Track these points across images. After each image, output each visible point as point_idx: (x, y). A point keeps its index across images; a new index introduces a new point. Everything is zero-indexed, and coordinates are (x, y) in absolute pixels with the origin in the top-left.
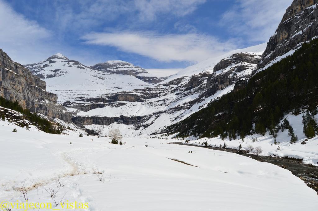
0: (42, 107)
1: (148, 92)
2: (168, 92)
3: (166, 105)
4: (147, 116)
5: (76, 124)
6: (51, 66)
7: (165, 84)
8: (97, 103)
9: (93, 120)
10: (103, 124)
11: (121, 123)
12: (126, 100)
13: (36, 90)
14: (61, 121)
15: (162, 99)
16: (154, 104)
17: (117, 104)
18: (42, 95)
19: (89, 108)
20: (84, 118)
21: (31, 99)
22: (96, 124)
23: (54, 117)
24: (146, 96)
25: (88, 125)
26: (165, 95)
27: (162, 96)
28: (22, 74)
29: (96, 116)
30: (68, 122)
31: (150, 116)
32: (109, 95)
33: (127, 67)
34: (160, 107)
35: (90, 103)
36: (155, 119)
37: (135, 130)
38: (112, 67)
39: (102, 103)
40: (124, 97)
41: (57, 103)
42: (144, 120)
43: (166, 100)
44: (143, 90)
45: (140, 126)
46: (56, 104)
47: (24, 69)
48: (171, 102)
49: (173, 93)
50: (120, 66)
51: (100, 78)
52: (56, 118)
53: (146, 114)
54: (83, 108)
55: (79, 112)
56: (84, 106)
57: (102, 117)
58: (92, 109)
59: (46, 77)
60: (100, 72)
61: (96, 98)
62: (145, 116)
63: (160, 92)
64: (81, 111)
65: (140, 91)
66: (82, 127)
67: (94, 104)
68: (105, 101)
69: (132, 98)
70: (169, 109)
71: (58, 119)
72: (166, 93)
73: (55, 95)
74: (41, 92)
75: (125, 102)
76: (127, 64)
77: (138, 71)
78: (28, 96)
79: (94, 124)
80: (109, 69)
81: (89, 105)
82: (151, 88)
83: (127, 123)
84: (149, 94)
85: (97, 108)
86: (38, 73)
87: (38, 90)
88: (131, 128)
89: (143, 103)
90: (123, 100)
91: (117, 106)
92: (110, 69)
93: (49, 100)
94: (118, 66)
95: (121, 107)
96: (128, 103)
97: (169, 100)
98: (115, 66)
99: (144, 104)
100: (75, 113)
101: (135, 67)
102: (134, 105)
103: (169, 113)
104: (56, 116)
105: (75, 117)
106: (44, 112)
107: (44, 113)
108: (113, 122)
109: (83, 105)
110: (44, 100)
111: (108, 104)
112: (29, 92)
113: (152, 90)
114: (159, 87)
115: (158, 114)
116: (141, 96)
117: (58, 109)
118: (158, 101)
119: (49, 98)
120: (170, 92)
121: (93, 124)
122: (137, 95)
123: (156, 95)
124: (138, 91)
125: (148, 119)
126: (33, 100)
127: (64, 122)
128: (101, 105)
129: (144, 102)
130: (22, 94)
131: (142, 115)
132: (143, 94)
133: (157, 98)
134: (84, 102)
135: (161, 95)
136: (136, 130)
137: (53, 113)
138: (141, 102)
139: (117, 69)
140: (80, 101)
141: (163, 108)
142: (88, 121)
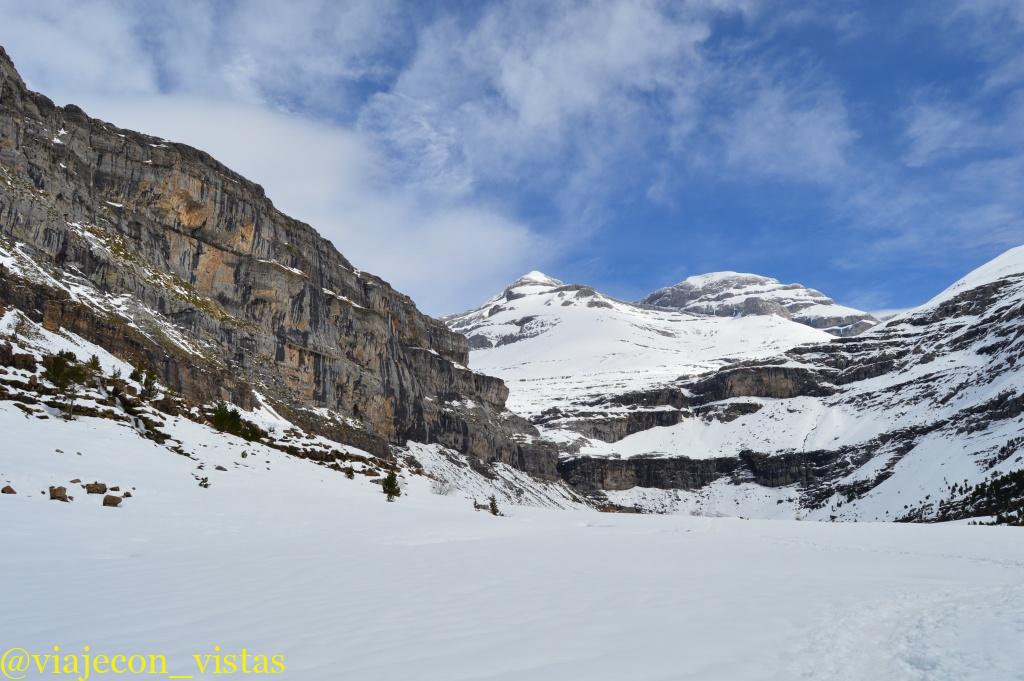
0: (450, 423)
1: (845, 354)
2: (941, 346)
3: (940, 399)
4: (853, 449)
5: (574, 485)
6: (511, 309)
7: (919, 317)
8: (651, 410)
9: (637, 472)
10: (675, 486)
11: (747, 481)
12: (758, 394)
13: (431, 362)
14: (517, 473)
15: (915, 377)
16: (879, 400)
17: (726, 408)
18: (451, 381)
19: (624, 430)
20: (602, 462)
21: (412, 394)
22: (647, 485)
23: (494, 460)
24: (841, 372)
25: (618, 488)
26: (927, 359)
27: (911, 364)
28: (382, 310)
29: (646, 455)
30: (544, 480)
31: (869, 451)
32: (695, 381)
33: (757, 292)
34: (907, 408)
35: (624, 410)
36: (894, 461)
37: (806, 507)
38: (703, 297)
39: (669, 408)
40: (749, 381)
41: (506, 410)
42: (844, 465)
43: (934, 380)
44: (826, 349)
45: (829, 493)
46: (502, 414)
47: (390, 294)
48: (961, 387)
49: (961, 347)
50: (732, 290)
51: (664, 334)
52: (500, 464)
53: (850, 443)
54: (600, 427)
55: (589, 443)
56: (606, 423)
57: (671, 459)
58: (633, 432)
59: (494, 343)
60: (662, 314)
61: (647, 392)
62: (844, 450)
63: (900, 349)
64: (594, 441)
65: (815, 356)
66: (598, 497)
67: (639, 413)
68: (677, 401)
69: (784, 385)
70: (956, 412)
71: (506, 465)
72: (930, 350)
73: (500, 382)
74: (449, 370)
75: (754, 400)
76: (754, 282)
77: (795, 301)
78: (401, 385)
79: (640, 485)
80: (692, 304)
81: (622, 416)
82: (860, 340)
83: (769, 482)
84: (851, 361)
85: (651, 426)
86: (474, 333)
87: (437, 364)
88: (790, 500)
89: (830, 399)
90: (749, 395)
91: (728, 416)
92: (698, 304)
93: (479, 400)
94: (725, 291)
95: (742, 419)
96: (769, 404)
97: (947, 378)
98: (713, 292)
99: (835, 404)
100: (574, 448)
101: (785, 289)
102: (791, 411)
103: (961, 431)
104: (500, 455)
105: (573, 459)
106: (456, 441)
107: (459, 446)
108: (712, 479)
109: (601, 417)
110: (459, 399)
111: (690, 410)
112: (406, 372)
113: (865, 345)
114: (895, 331)
115: (906, 440)
116: (821, 372)
117: (507, 430)
118: (898, 388)
119: (478, 394)
120: (945, 348)
121: (637, 488)
122: (803, 370)
123: (883, 366)
124: (807, 356)
125: (859, 463)
126: (420, 397)
127: (531, 479)
128: (665, 417)
129: (836, 397)
130: (377, 375)
131: (834, 447)
132: (828, 364)
133: (890, 374)
134: (606, 407)
135: (906, 362)
136: (813, 508)
137: (492, 443)
138: (822, 398)
139: (720, 303)
140: (591, 405)
141: (923, 414)
142: (617, 473)
